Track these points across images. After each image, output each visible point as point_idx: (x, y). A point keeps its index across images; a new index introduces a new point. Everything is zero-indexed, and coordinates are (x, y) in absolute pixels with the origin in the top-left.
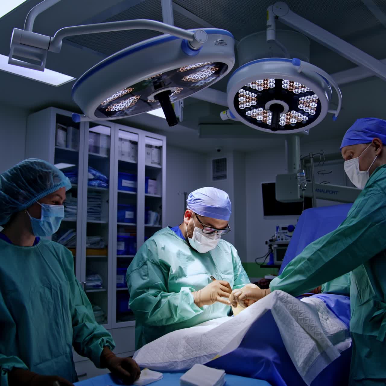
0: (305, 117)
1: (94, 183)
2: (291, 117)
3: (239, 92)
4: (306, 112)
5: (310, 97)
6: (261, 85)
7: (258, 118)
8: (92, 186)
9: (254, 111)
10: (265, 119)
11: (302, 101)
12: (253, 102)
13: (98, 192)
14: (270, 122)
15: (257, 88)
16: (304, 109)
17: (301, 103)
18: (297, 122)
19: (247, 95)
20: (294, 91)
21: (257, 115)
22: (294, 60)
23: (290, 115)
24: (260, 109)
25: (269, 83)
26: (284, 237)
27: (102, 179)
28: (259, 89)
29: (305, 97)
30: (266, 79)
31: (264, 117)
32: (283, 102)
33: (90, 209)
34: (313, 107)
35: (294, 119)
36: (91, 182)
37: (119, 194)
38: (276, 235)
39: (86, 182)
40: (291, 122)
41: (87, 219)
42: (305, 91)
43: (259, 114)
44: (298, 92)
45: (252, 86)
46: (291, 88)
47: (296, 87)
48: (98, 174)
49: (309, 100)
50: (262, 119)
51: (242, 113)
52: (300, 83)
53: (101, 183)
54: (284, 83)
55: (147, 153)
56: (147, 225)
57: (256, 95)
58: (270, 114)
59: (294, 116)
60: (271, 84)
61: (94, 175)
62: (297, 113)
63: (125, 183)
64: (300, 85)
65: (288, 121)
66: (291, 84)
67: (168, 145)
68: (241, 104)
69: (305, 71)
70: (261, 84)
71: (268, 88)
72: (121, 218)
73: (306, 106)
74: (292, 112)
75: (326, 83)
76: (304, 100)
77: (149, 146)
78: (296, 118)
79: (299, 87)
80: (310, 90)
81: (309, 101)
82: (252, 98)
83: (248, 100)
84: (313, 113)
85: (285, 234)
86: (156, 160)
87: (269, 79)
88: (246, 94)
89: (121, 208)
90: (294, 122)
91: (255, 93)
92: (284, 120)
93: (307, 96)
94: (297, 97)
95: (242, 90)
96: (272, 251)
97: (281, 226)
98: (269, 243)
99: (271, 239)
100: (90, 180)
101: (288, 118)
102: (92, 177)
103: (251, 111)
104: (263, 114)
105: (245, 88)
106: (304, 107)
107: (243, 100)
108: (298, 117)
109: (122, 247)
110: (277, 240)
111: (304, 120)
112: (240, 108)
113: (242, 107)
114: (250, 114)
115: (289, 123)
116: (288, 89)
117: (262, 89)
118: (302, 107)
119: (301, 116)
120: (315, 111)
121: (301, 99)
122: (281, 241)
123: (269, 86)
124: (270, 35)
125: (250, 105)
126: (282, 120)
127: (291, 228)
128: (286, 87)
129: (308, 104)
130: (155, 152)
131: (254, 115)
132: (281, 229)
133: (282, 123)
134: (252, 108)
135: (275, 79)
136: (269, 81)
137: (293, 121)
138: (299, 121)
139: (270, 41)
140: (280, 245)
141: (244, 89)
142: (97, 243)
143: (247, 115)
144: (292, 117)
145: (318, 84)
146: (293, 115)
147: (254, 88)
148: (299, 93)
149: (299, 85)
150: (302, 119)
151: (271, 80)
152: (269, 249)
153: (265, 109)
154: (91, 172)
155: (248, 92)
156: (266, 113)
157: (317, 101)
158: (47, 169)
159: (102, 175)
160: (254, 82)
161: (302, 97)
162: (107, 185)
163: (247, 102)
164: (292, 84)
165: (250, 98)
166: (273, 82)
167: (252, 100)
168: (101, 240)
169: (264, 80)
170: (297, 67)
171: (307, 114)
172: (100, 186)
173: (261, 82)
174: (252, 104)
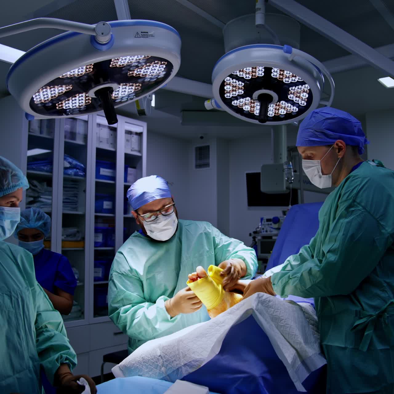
0: (295, 108)
1: (70, 172)
2: (280, 108)
3: (225, 80)
4: (296, 103)
5: (301, 87)
6: (249, 74)
7: (245, 108)
8: (69, 175)
9: (241, 101)
10: (252, 109)
11: (293, 91)
12: (240, 91)
13: (75, 181)
14: (258, 113)
15: (244, 76)
16: (294, 99)
17: (291, 93)
18: (286, 113)
19: (233, 84)
20: (284, 80)
21: (244, 105)
22: (285, 47)
23: (279, 105)
24: (247, 98)
25: (257, 71)
26: (269, 229)
27: (79, 168)
28: (246, 77)
29: (296, 87)
30: (254, 67)
31: (251, 107)
32: (272, 92)
33: (66, 199)
34: (304, 98)
35: (283, 110)
36: (66, 171)
37: (97, 183)
38: (260, 227)
39: (62, 171)
40: (280, 112)
41: (63, 209)
42: (296, 81)
43: (246, 104)
44: (288, 81)
45: (239, 74)
46: (281, 77)
47: (287, 76)
48: (75, 162)
49: (299, 90)
50: (249, 109)
51: (228, 102)
52: (291, 72)
53: (78, 172)
54: (274, 71)
55: (127, 140)
56: (126, 216)
57: (243, 84)
58: (258, 104)
59: (283, 107)
60: (260, 72)
61: (70, 163)
62: (287, 103)
63: (103, 171)
64: (291, 74)
65: (277, 111)
66: (281, 73)
67: (149, 131)
68: (227, 93)
69: (296, 59)
70: (249, 72)
71: (257, 76)
72: (98, 209)
73: (297, 97)
74: (281, 102)
75: (318, 72)
76: (294, 90)
77: (129, 132)
78: (286, 109)
79: (290, 76)
80: (301, 80)
81: (300, 92)
82: (239, 87)
83: (234, 89)
84: (304, 104)
85: (270, 226)
86: (136, 147)
87: (258, 67)
88: (233, 82)
89: (99, 198)
90: (284, 112)
91: (242, 82)
92: (272, 111)
93: (298, 85)
94: (288, 87)
95: (228, 78)
96: (256, 243)
97: (266, 217)
98: (253, 235)
99: (255, 230)
100: (66, 168)
101: (277, 108)
102: (68, 165)
103: (237, 100)
104: (251, 104)
105: (232, 76)
106: (294, 97)
107: (229, 88)
108: (288, 108)
109: (100, 239)
110: (261, 232)
111: (294, 111)
112: (226, 97)
113: (228, 96)
114: (237, 104)
115: (278, 114)
116: (278, 78)
117: (250, 77)
118: (292, 97)
119: (290, 107)
120: (306, 102)
121: (292, 89)
122: (265, 233)
123: (258, 74)
124: (259, 19)
125: (237, 94)
126: (270, 111)
127: (276, 220)
128: (276, 76)
129: (298, 95)
130: (135, 138)
131: (241, 105)
132: (265, 221)
133: (271, 114)
134: (239, 97)
135: (263, 67)
136: (257, 69)
137: (282, 112)
138: (288, 112)
139: (258, 26)
140: (264, 237)
141: (230, 77)
142: (74, 235)
143: (233, 104)
144: (282, 108)
145: (310, 72)
146: (282, 105)
147: (241, 76)
148: (290, 82)
149: (289, 74)
150: (291, 110)
151: (260, 68)
152: (253, 240)
153: (252, 99)
154: (67, 160)
155: (234, 80)
156: (254, 103)
157: (308, 91)
158: (5, 167)
159: (79, 164)
160: (241, 70)
161: (292, 86)
162: (84, 173)
163: (233, 91)
164: (283, 73)
165: (237, 87)
166: (262, 71)
167: (239, 89)
168: (78, 232)
169: (253, 68)
170: (288, 55)
171: (297, 105)
172: (76, 174)
173: (249, 70)
174: (239, 93)
